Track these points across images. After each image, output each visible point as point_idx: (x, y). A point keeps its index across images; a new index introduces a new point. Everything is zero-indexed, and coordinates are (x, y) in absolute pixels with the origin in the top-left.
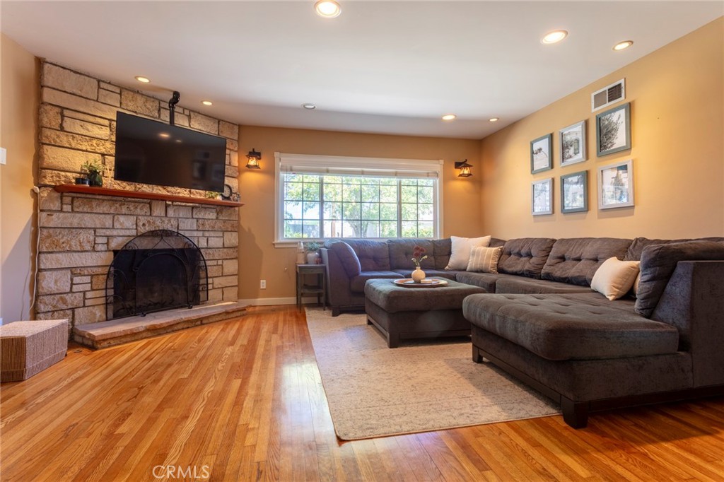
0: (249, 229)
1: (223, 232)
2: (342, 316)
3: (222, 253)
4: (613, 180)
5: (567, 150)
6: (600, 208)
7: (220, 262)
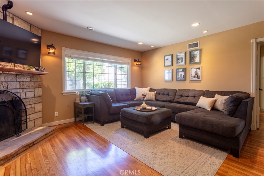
0: (48, 86)
1: (34, 88)
2: (106, 125)
3: (34, 100)
4: (195, 72)
5: (178, 61)
6: (190, 80)
7: (33, 106)
